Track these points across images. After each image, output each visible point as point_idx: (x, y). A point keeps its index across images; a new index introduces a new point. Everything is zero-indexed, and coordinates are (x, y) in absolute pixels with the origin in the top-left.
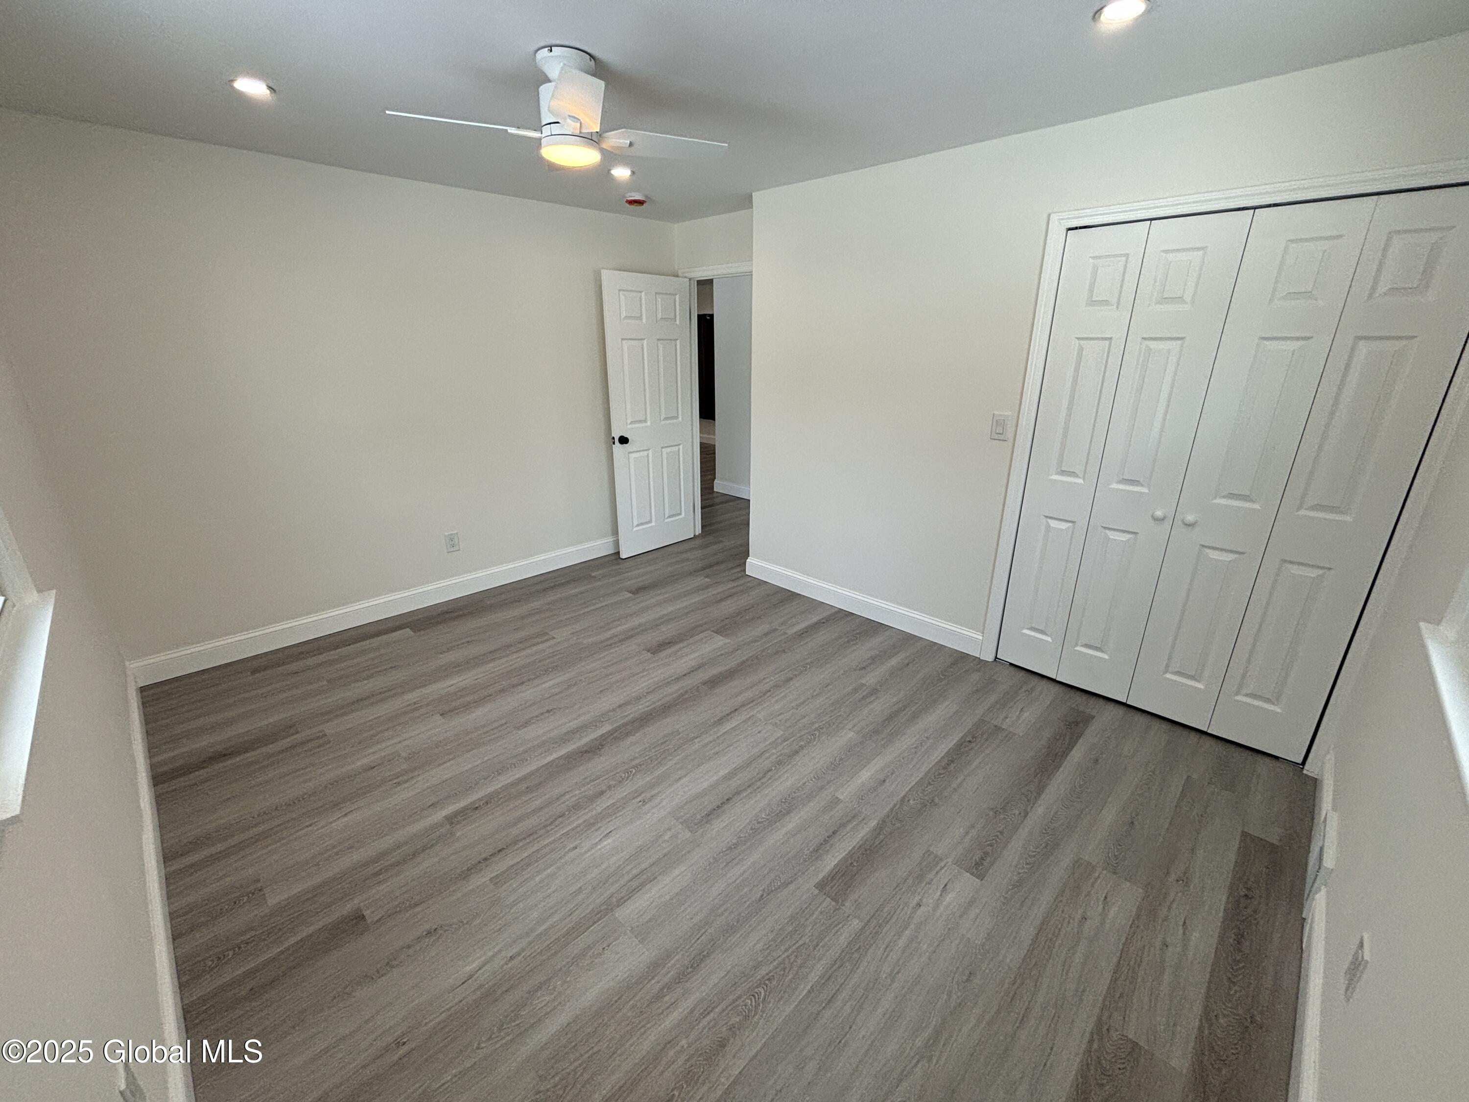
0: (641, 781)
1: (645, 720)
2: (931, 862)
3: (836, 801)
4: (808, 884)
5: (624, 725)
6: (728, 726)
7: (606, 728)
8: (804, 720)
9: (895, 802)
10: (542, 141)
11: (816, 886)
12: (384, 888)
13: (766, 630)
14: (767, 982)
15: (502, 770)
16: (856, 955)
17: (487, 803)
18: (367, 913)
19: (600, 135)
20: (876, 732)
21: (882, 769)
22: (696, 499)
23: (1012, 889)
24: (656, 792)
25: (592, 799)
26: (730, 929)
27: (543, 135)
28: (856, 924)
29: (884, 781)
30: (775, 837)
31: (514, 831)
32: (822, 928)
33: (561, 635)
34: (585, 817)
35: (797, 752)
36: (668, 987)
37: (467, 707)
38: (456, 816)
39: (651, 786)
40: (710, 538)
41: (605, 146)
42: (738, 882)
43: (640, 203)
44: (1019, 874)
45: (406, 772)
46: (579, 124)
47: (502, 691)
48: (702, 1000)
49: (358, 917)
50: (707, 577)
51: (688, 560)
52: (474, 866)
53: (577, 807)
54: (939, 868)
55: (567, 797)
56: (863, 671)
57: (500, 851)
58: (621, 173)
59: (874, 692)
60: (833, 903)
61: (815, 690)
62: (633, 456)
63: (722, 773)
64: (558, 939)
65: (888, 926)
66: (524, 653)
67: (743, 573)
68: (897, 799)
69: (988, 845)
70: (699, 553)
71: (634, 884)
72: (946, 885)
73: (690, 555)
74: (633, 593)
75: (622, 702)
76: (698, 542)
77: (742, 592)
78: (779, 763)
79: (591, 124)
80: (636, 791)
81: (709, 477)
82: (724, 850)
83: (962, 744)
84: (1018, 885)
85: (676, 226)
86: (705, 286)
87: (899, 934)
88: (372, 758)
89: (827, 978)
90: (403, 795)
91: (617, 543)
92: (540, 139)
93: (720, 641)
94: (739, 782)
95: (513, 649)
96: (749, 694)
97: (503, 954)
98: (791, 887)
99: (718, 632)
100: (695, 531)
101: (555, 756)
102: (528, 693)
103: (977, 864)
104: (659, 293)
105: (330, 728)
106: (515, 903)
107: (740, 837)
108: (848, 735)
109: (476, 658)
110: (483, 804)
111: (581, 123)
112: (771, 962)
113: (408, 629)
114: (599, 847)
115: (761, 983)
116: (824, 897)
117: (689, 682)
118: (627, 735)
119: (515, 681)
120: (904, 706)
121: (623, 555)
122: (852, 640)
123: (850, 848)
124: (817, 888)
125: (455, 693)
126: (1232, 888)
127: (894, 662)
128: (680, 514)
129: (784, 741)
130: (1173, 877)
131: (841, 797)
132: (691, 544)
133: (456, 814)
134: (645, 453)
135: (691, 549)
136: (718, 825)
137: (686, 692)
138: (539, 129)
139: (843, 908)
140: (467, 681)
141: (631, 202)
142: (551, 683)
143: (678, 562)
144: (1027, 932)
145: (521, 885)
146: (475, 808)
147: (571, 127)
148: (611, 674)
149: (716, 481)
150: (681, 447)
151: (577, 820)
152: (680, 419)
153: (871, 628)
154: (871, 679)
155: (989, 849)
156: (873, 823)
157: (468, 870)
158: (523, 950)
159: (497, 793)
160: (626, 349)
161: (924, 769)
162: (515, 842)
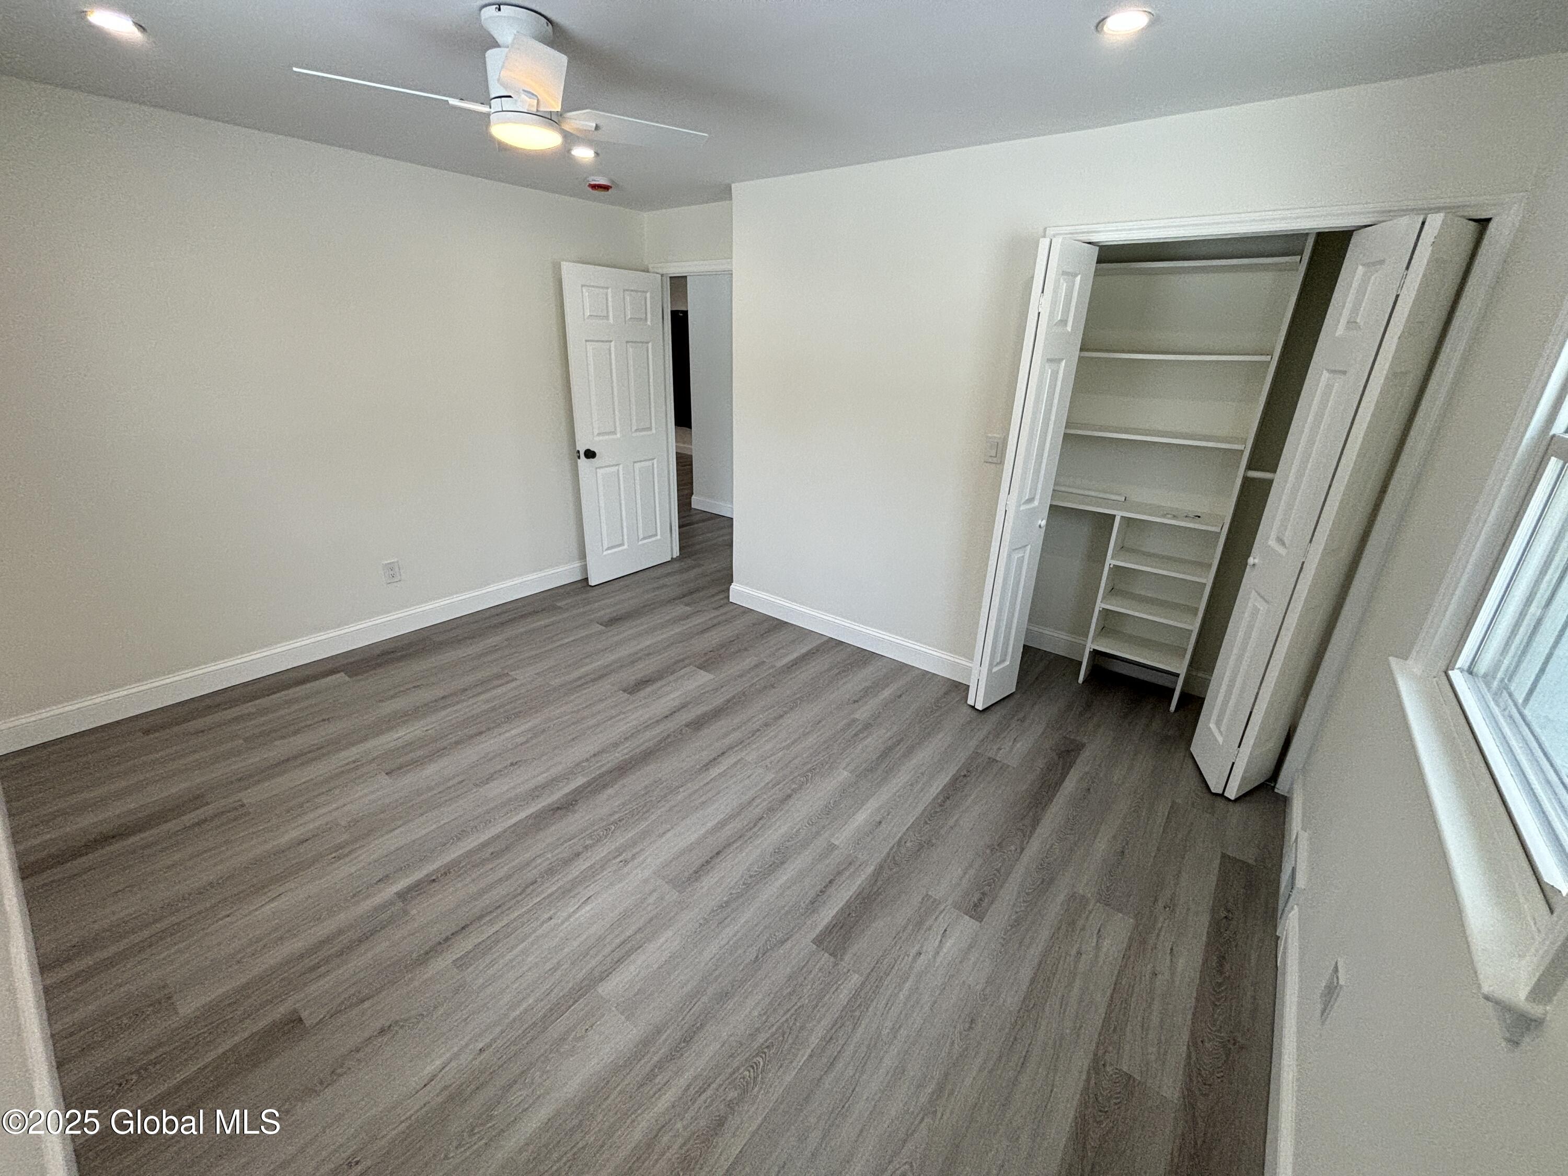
0: (621, 839)
1: (622, 769)
2: (930, 906)
3: (832, 847)
4: (804, 940)
5: (601, 776)
6: (715, 772)
7: (580, 781)
8: (796, 761)
9: (891, 845)
10: (491, 117)
11: (814, 942)
12: (326, 983)
13: (753, 664)
14: (766, 1050)
15: (460, 836)
16: (857, 1013)
17: (445, 874)
18: (304, 1015)
19: (561, 115)
20: (871, 770)
21: (879, 809)
22: (673, 519)
23: (1011, 929)
24: (638, 850)
25: (567, 862)
26: (724, 996)
27: (492, 110)
28: (856, 979)
29: (880, 822)
30: (770, 891)
31: (480, 904)
32: (822, 986)
33: (524, 676)
34: (561, 883)
35: (789, 796)
36: (660, 1066)
37: (418, 763)
38: (407, 893)
39: (634, 843)
40: (690, 562)
41: (566, 127)
42: (731, 943)
43: (606, 188)
44: (1017, 913)
45: (347, 843)
46: (536, 101)
47: (457, 743)
48: (695, 1078)
49: (295, 1021)
50: (687, 605)
51: (665, 586)
52: (432, 949)
53: (551, 871)
54: (937, 913)
55: (539, 861)
56: (856, 705)
57: (463, 928)
58: (584, 154)
59: (867, 726)
60: (832, 959)
61: (806, 728)
62: (600, 471)
63: (710, 825)
64: (535, 1024)
65: (889, 978)
66: (483, 697)
67: (725, 601)
68: (893, 842)
69: (986, 885)
70: (677, 578)
71: (616, 955)
72: (946, 930)
73: (666, 581)
74: (606, 626)
75: (596, 750)
76: (677, 566)
77: (727, 621)
78: (771, 810)
79: (553, 103)
80: (617, 849)
81: (686, 492)
82: (715, 909)
83: (957, 779)
84: (1016, 924)
85: (645, 215)
86: (678, 284)
87: (900, 987)
88: (302, 830)
89: (829, 1040)
90: (343, 871)
91: (585, 569)
92: (488, 115)
93: (704, 677)
94: (729, 833)
95: (468, 692)
96: (736, 736)
97: (471, 1047)
98: (788, 945)
99: (701, 667)
100: (672, 555)
101: (523, 815)
102: (490, 744)
103: (975, 905)
104: (627, 290)
105: (251, 796)
106: (483, 987)
107: (731, 894)
108: (842, 775)
109: (425, 705)
110: (442, 875)
111: (538, 100)
112: (769, 1028)
113: (342, 674)
114: (577, 915)
115: (760, 1052)
116: (823, 952)
117: (671, 725)
118: (605, 787)
119: (473, 730)
120: (897, 741)
121: (592, 582)
122: (844, 671)
123: (848, 898)
124: (815, 943)
125: (403, 747)
126: (1213, 911)
127: (886, 693)
128: (656, 535)
129: (774, 786)
130: (1160, 904)
131: (837, 843)
132: (669, 569)
133: (410, 889)
134: (614, 469)
135: (669, 574)
136: (708, 882)
137: (669, 736)
138: (487, 101)
139: (842, 963)
140: (416, 732)
141: (594, 187)
142: (516, 731)
143: (654, 589)
144: (1026, 973)
145: (488, 967)
146: (431, 880)
147: (528, 103)
148: (583, 719)
149: (693, 497)
150: (655, 461)
151: (551, 887)
152: (654, 431)
153: (863, 657)
154: (863, 713)
155: (987, 888)
156: (870, 869)
157: (427, 953)
158: (494, 1040)
159: (456, 863)
160: (590, 354)
161: (920, 808)
162: (481, 917)
